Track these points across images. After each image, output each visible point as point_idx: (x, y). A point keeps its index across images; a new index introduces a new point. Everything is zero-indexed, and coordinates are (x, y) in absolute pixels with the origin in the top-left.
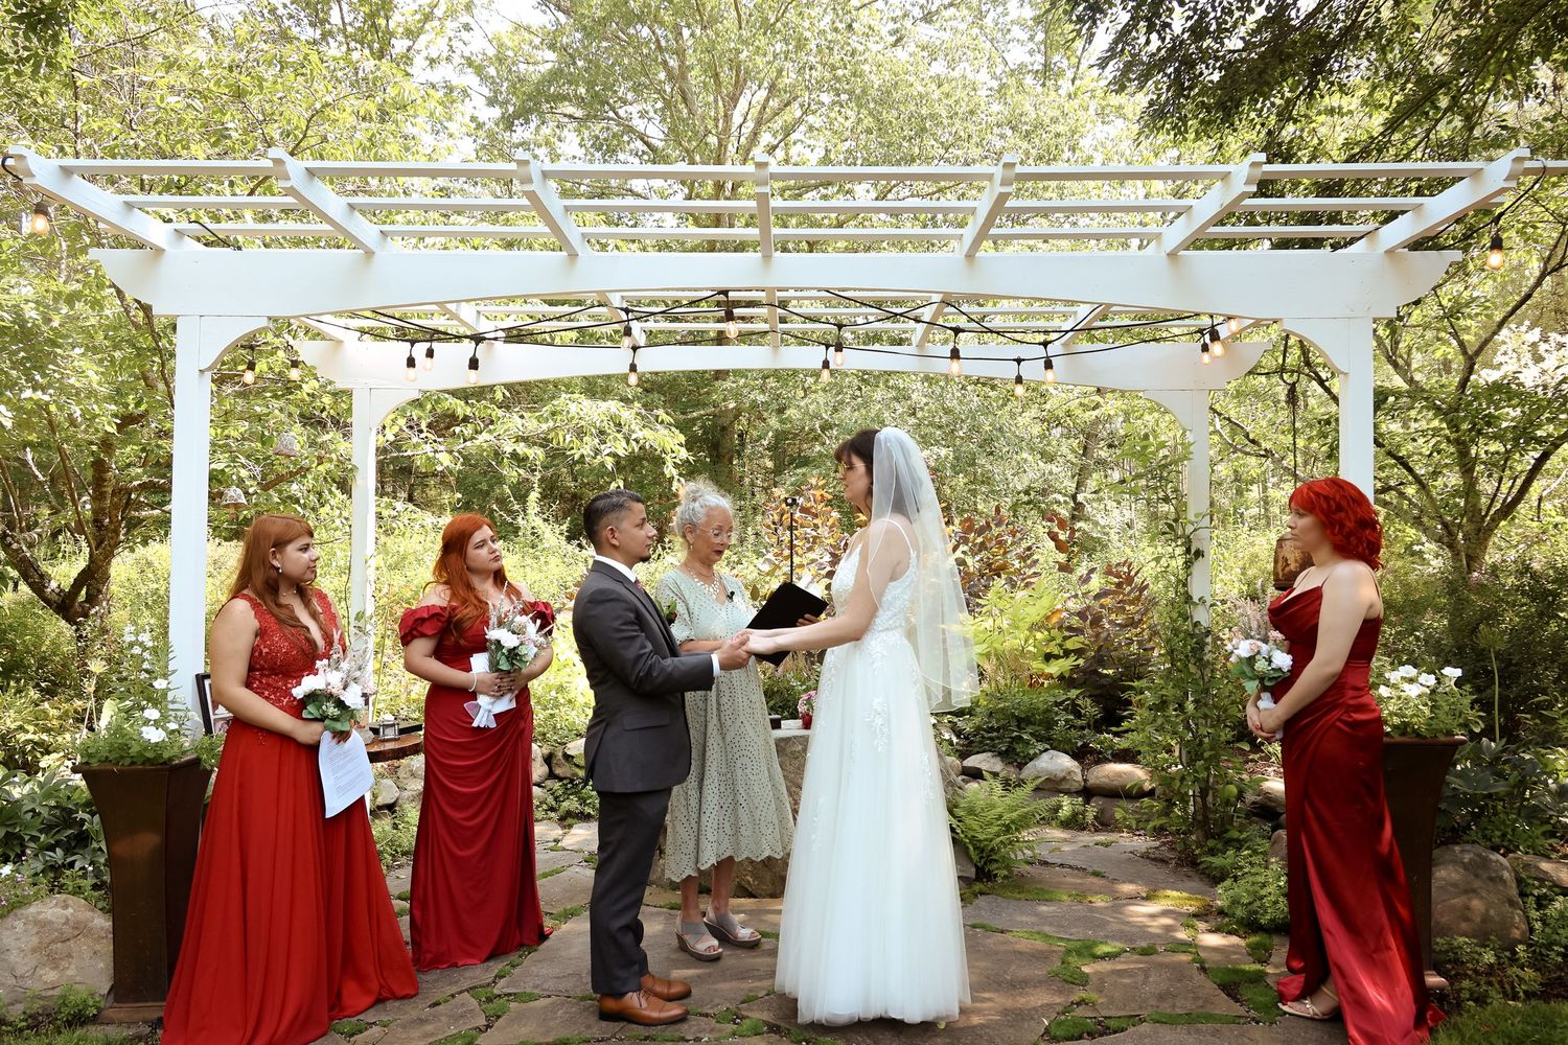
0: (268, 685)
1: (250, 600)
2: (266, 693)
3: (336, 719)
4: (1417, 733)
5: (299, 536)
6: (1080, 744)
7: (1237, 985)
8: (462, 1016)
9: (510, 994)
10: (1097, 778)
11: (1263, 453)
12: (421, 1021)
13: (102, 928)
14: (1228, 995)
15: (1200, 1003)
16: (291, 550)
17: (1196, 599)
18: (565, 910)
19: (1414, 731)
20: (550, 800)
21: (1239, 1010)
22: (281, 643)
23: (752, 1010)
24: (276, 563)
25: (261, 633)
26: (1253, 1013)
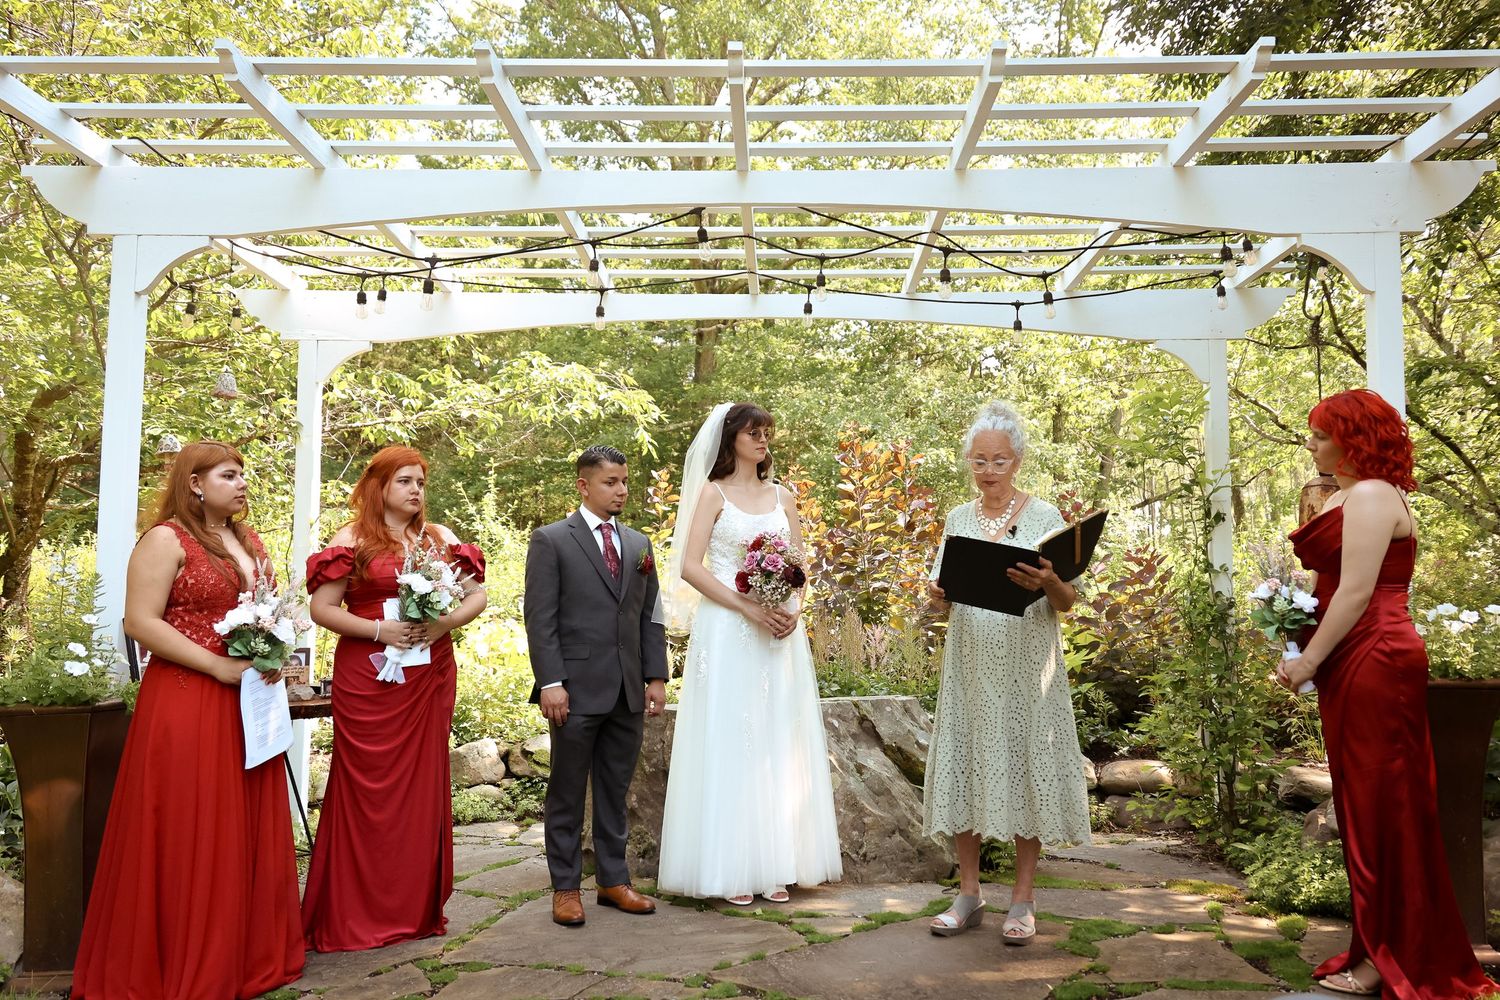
0: (191, 623)
1: (176, 528)
2: (188, 632)
3: (265, 657)
4: (1460, 674)
5: (222, 461)
6: (1092, 739)
7: (1265, 959)
8: (405, 983)
9: (458, 964)
10: (1112, 774)
11: (1295, 440)
12: (360, 988)
13: (12, 894)
14: (1256, 967)
15: (1224, 972)
16: (214, 476)
17: (1217, 567)
18: (521, 894)
19: (1457, 672)
20: (507, 799)
21: (1266, 978)
22: (208, 575)
23: (724, 976)
24: (198, 491)
25: (186, 563)
26: (1283, 983)
